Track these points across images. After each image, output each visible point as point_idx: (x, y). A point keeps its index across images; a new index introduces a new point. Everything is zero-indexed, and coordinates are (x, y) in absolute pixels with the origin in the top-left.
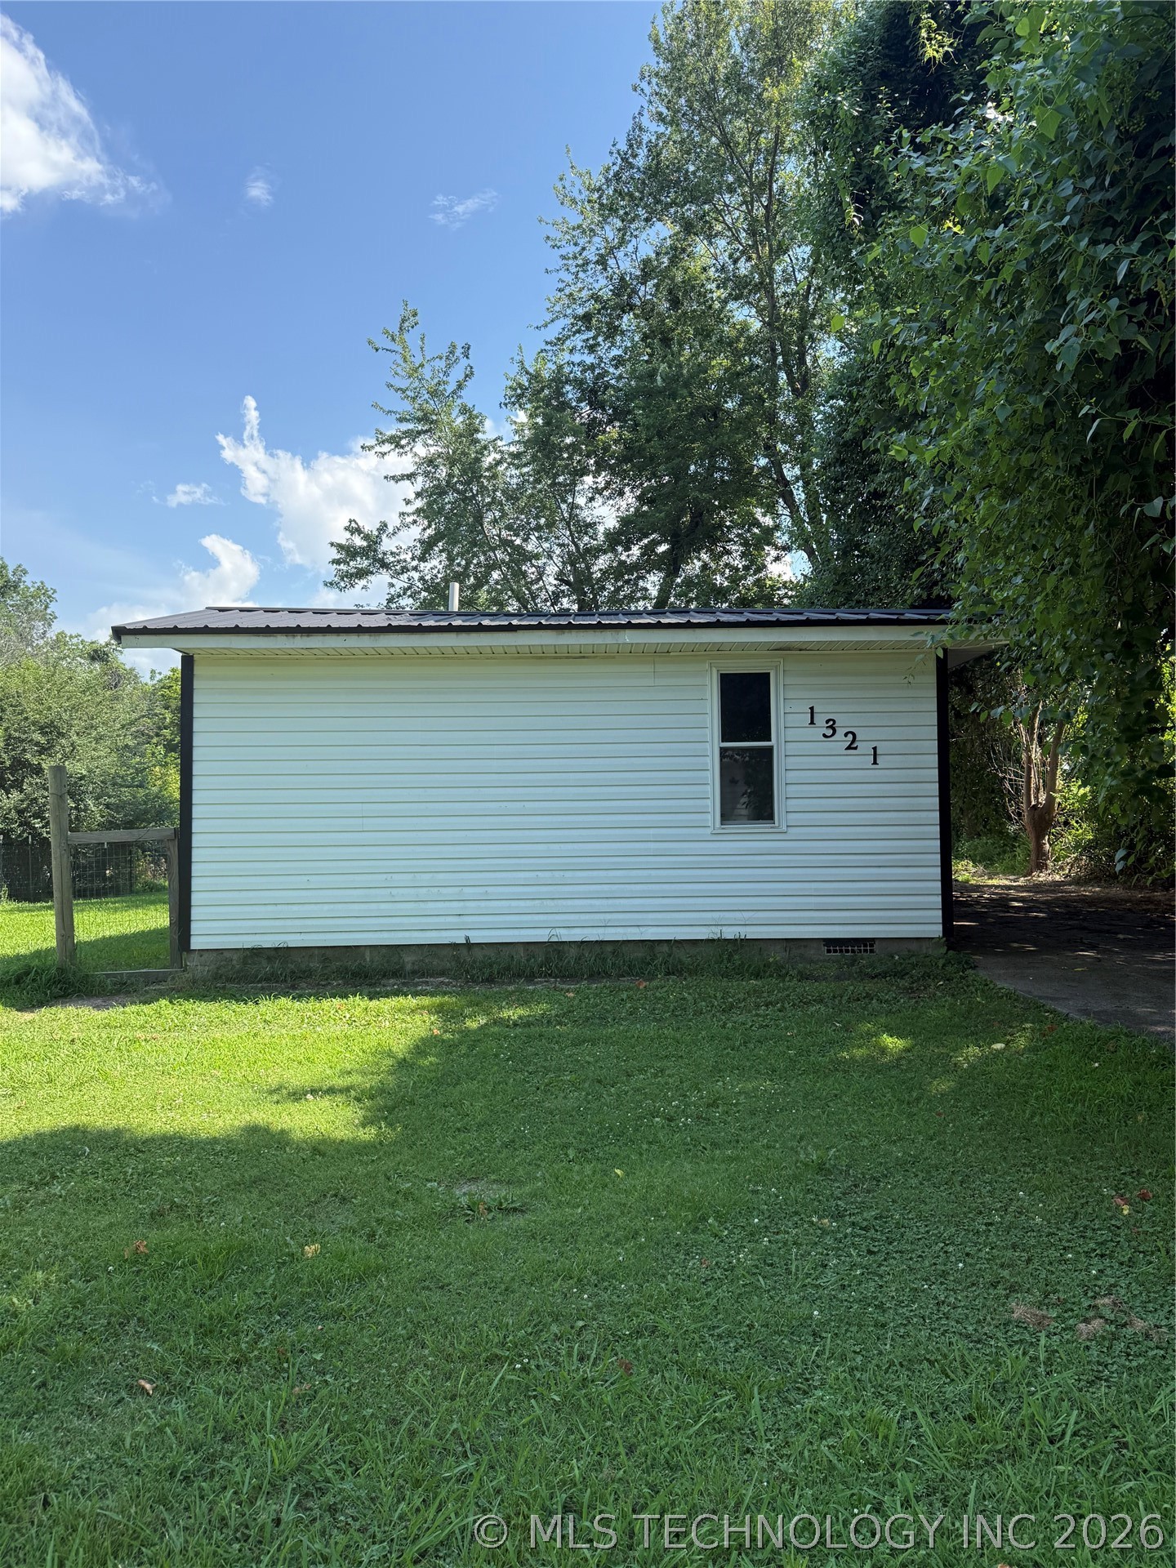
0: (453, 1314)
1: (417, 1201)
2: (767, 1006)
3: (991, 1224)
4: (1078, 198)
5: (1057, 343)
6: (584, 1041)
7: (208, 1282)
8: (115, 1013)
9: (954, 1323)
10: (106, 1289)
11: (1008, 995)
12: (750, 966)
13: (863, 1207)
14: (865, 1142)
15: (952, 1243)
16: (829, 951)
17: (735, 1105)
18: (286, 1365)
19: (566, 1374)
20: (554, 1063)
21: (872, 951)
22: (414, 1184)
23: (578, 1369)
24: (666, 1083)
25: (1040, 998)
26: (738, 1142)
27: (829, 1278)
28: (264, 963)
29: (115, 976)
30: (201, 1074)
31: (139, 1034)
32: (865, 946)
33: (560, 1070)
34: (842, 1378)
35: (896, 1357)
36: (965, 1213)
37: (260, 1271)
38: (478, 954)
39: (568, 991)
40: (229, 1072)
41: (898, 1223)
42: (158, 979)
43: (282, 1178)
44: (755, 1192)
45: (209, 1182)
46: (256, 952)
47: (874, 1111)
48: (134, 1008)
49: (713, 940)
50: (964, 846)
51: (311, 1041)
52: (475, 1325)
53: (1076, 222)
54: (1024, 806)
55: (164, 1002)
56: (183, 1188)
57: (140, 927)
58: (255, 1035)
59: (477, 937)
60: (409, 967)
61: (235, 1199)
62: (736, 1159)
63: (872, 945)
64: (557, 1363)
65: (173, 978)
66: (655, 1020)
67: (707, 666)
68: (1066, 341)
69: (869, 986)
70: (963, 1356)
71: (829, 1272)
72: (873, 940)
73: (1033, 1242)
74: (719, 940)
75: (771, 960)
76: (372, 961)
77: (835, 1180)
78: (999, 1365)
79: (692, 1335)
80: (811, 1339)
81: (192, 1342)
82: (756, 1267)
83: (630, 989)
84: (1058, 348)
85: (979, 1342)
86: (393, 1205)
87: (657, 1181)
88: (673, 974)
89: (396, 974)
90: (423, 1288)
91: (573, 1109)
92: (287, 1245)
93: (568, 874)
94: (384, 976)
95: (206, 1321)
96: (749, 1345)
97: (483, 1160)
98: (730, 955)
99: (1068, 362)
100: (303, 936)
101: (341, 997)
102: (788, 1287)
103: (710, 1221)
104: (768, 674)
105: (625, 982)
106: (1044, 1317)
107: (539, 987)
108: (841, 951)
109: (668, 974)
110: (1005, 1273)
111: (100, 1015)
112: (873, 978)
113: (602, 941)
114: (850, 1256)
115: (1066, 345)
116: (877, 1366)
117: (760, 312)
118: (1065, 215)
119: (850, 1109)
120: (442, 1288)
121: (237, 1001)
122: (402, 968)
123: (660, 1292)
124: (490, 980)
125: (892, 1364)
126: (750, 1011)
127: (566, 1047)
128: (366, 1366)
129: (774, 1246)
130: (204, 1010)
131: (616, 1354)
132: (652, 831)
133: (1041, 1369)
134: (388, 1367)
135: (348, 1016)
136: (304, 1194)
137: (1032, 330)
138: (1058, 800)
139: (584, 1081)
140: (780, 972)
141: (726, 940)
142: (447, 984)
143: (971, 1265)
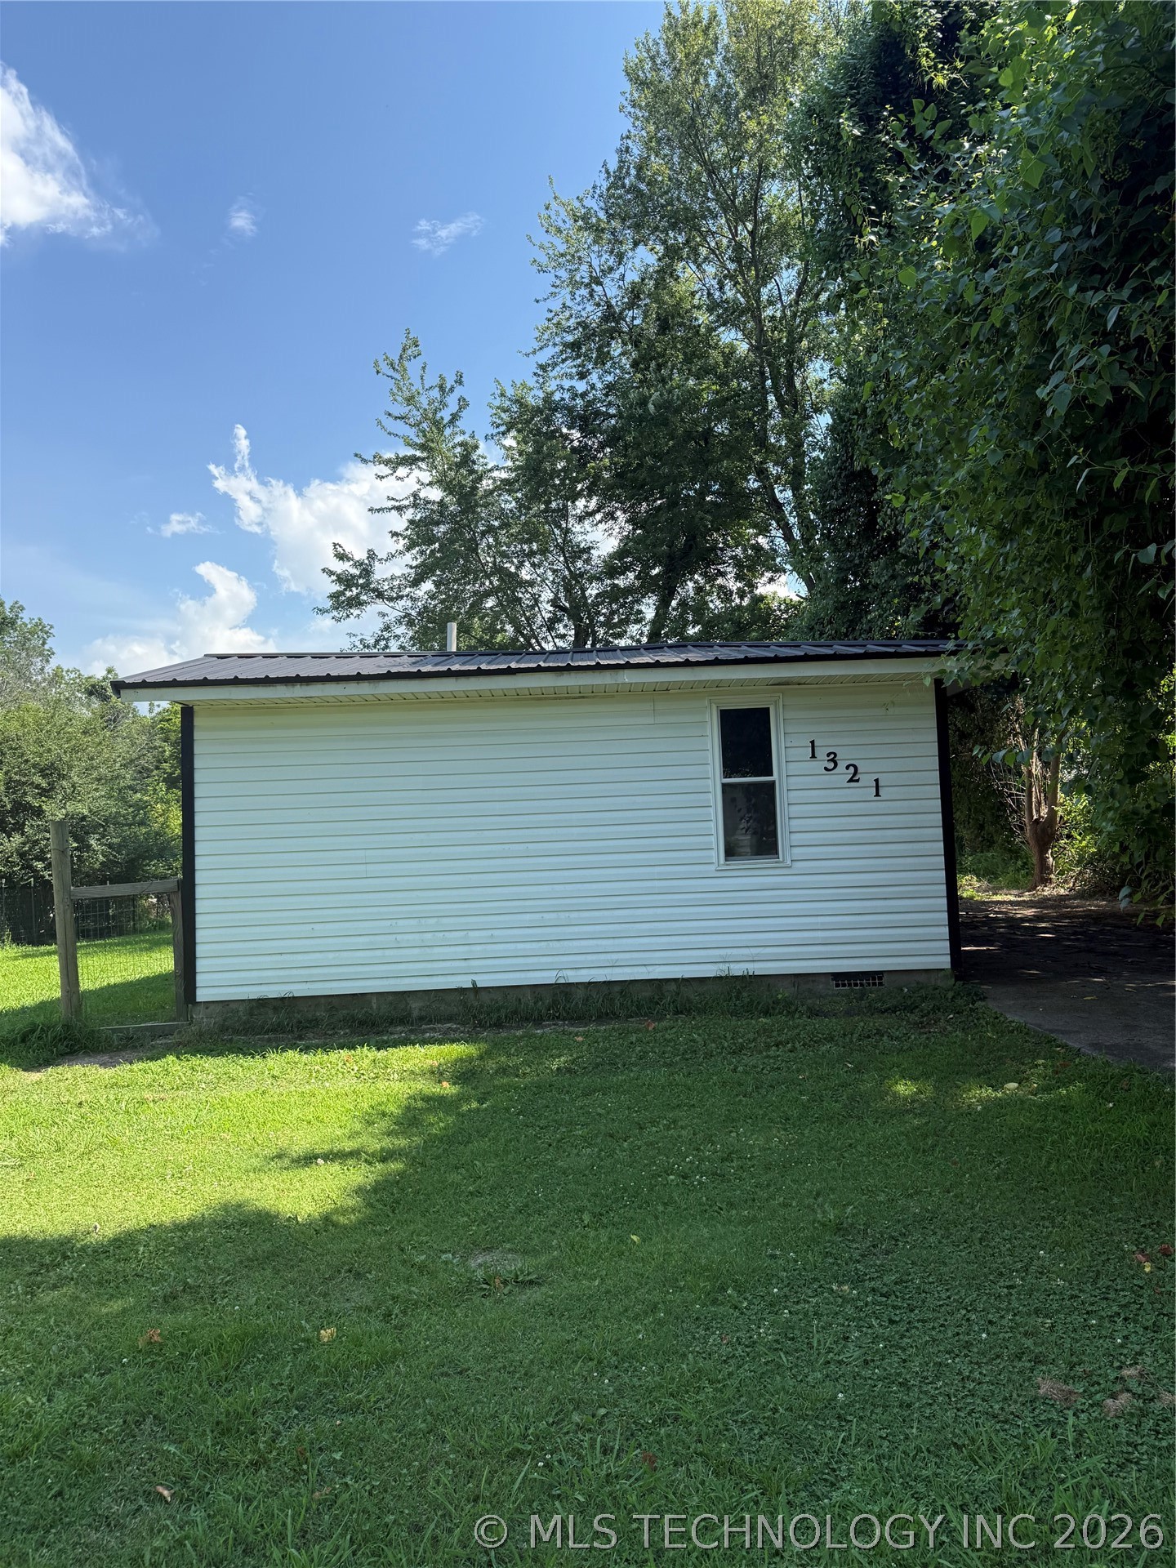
0: (473, 1404)
1: (433, 1275)
2: (777, 1046)
3: (1011, 1287)
4: (1064, 247)
5: (1048, 389)
6: (594, 1091)
7: (223, 1373)
8: (124, 1072)
9: (979, 1401)
10: (120, 1383)
11: (1019, 1029)
12: (759, 1003)
13: (882, 1270)
14: (882, 1198)
15: (975, 1310)
16: (837, 985)
17: (750, 1159)
18: (305, 1467)
19: (589, 1470)
20: (565, 1116)
21: (881, 984)
22: (428, 1257)
23: (602, 1463)
24: (679, 1136)
25: (1052, 1031)
26: (754, 1200)
27: (852, 1353)
28: (270, 1013)
29: (120, 1030)
30: (210, 1139)
31: (147, 1095)
32: (874, 979)
33: (571, 1123)
34: (869, 1468)
35: (923, 1442)
36: (985, 1276)
37: (276, 1359)
38: (485, 998)
39: (577, 1035)
40: (238, 1135)
41: (919, 1288)
42: (165, 1033)
43: (295, 1253)
44: (773, 1257)
45: (221, 1258)
46: (262, 1003)
47: (889, 1161)
48: (141, 1065)
49: (721, 977)
50: (968, 860)
51: (320, 1098)
52: (494, 1416)
53: (1064, 269)
54: (1026, 820)
55: (171, 1058)
56: (195, 1267)
57: (145, 972)
58: (264, 1092)
59: (484, 981)
60: (416, 1013)
61: (248, 1276)
62: (753, 1220)
63: (880, 978)
64: (580, 1457)
65: (180, 1032)
66: (666, 1065)
67: (706, 703)
68: (1056, 387)
69: (879, 1022)
70: (991, 1441)
71: (851, 1346)
72: (882, 972)
73: (1055, 1306)
74: (726, 977)
75: (780, 996)
76: (379, 1008)
77: (853, 1241)
78: (1027, 1448)
79: (716, 1422)
80: (836, 1424)
81: (209, 1443)
82: (777, 1341)
83: (640, 1030)
84: (1048, 394)
85: (1006, 1422)
86: (407, 1280)
87: (674, 1248)
88: (682, 1013)
89: (403, 1021)
90: (442, 1374)
91: (587, 1168)
92: (303, 1330)
93: (574, 915)
94: (391, 1023)
95: (223, 1418)
96: (773, 1433)
97: (498, 1228)
98: (739, 993)
99: (1058, 408)
100: (309, 986)
101: (349, 1048)
102: (810, 1363)
103: (729, 1292)
104: (767, 710)
105: (633, 1023)
106: (1070, 1392)
107: (547, 1030)
108: (850, 985)
109: (677, 1012)
110: (1029, 1343)
111: (107, 1073)
112: (883, 1013)
113: (610, 982)
114: (871, 1326)
115: (1057, 393)
116: (904, 1452)
117: (747, 336)
118: (1053, 263)
119: (865, 1159)
120: (461, 1373)
121: (244, 1054)
122: (409, 1014)
123: (682, 1375)
124: (498, 1025)
125: (919, 1450)
126: (760, 1052)
127: (577, 1097)
128: (386, 1464)
129: (795, 1318)
130: (212, 1066)
131: (640, 1445)
132: (657, 869)
133: (1070, 1452)
134: (408, 1467)
135: (356, 1068)
136: (318, 1270)
137: (1023, 375)
138: (1060, 813)
139: (596, 1136)
140: (788, 1008)
141: (733, 977)
142: (455, 1031)
143: (994, 1334)
